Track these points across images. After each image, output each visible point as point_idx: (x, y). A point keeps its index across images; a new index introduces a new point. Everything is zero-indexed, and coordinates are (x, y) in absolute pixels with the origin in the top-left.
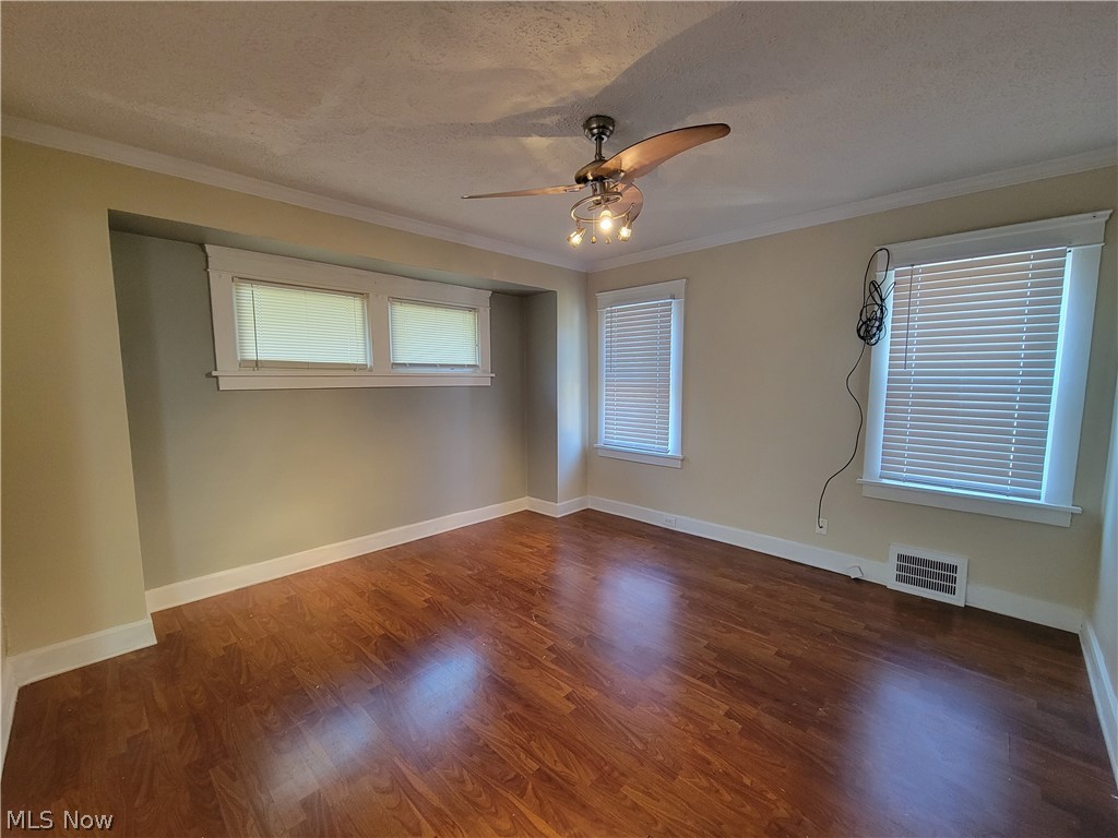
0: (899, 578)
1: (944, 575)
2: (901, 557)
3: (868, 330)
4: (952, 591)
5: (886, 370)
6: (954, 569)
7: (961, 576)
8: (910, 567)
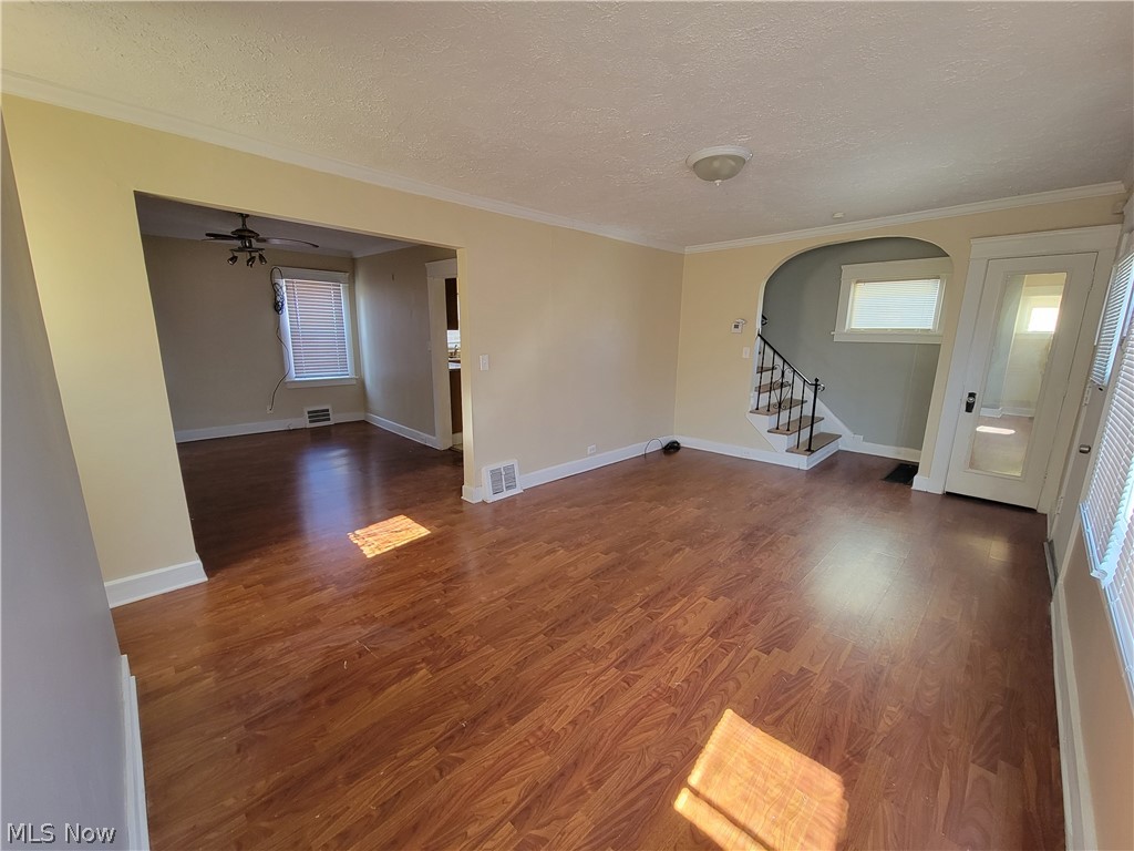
0: (311, 422)
1: (324, 414)
2: (309, 413)
3: (278, 308)
4: (329, 419)
5: (289, 327)
6: (328, 410)
7: (330, 412)
8: (315, 415)
